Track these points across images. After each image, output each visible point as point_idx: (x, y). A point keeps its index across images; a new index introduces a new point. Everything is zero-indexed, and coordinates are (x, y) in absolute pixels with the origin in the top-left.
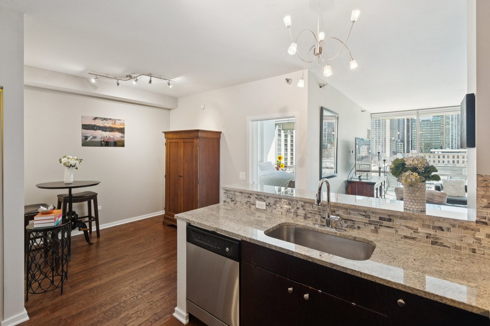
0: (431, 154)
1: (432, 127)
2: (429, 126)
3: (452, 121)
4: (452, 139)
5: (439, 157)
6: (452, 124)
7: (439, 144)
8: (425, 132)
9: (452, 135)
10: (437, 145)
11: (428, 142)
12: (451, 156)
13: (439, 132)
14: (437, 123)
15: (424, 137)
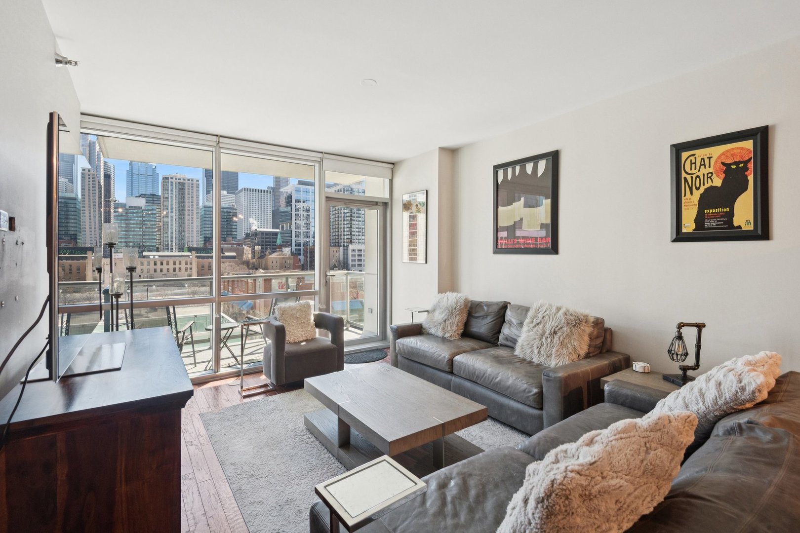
0: (144, 259)
1: (144, 219)
2: (140, 217)
3: (172, 212)
4: (172, 238)
5: (155, 264)
6: (172, 217)
7: (155, 244)
8: (135, 226)
9: (172, 233)
10: (152, 246)
11: (138, 241)
12: (171, 263)
13: (154, 226)
14: (152, 214)
15: (133, 233)
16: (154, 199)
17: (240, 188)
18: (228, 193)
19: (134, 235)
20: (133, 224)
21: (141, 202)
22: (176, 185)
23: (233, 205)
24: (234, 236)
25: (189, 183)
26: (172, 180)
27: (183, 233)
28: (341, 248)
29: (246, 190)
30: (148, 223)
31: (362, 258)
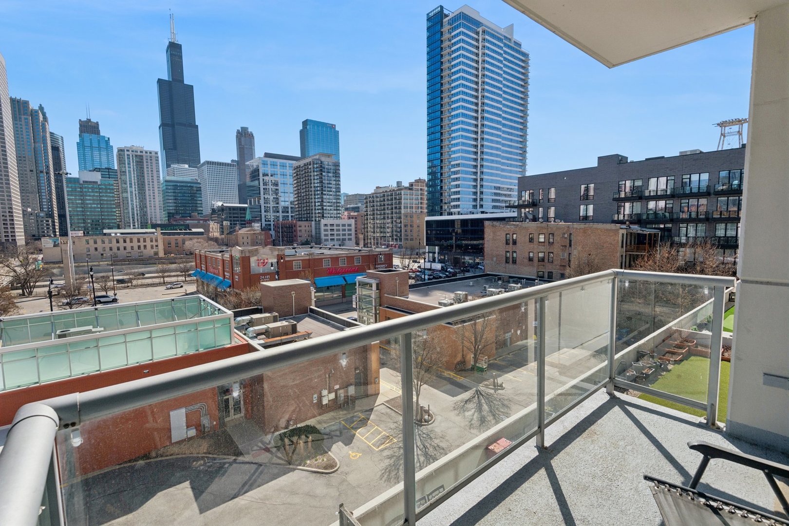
0: (104, 237)
1: (101, 194)
2: (97, 192)
3: (131, 187)
4: (133, 215)
5: (118, 242)
6: (131, 192)
7: (116, 221)
8: (91, 202)
9: (133, 209)
10: (112, 223)
11: (97, 217)
12: (135, 240)
13: (112, 202)
14: (109, 189)
15: (89, 210)
16: (110, 173)
17: (202, 161)
18: (189, 167)
19: (91, 212)
20: (90, 200)
21: (97, 177)
22: (133, 159)
23: (196, 179)
24: (200, 212)
25: (147, 156)
26: (128, 153)
27: (145, 209)
28: (313, 223)
29: (208, 163)
30: (106, 198)
31: (335, 233)
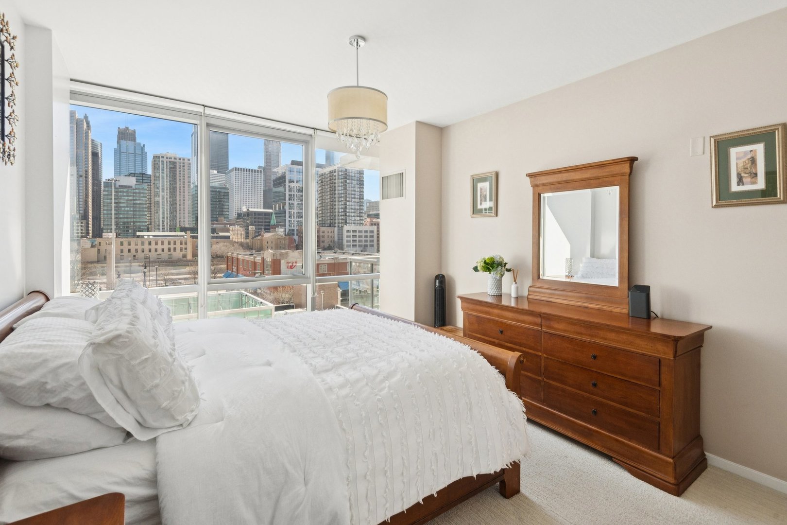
0: (138, 239)
2: (131, 196)
3: (163, 191)
4: (163, 218)
5: (150, 244)
6: (163, 197)
7: (146, 224)
8: (125, 205)
9: (163, 213)
10: (143, 226)
11: (129, 220)
12: (166, 243)
13: (144, 206)
14: (143, 193)
15: (123, 212)
16: (144, 178)
17: (230, 168)
18: (218, 172)
19: (124, 214)
20: (124, 203)
21: (132, 181)
22: (167, 165)
23: (224, 185)
24: (226, 216)
25: (180, 163)
26: (163, 159)
27: (175, 213)
28: (336, 229)
29: (236, 169)
30: (139, 202)
31: (357, 239)
